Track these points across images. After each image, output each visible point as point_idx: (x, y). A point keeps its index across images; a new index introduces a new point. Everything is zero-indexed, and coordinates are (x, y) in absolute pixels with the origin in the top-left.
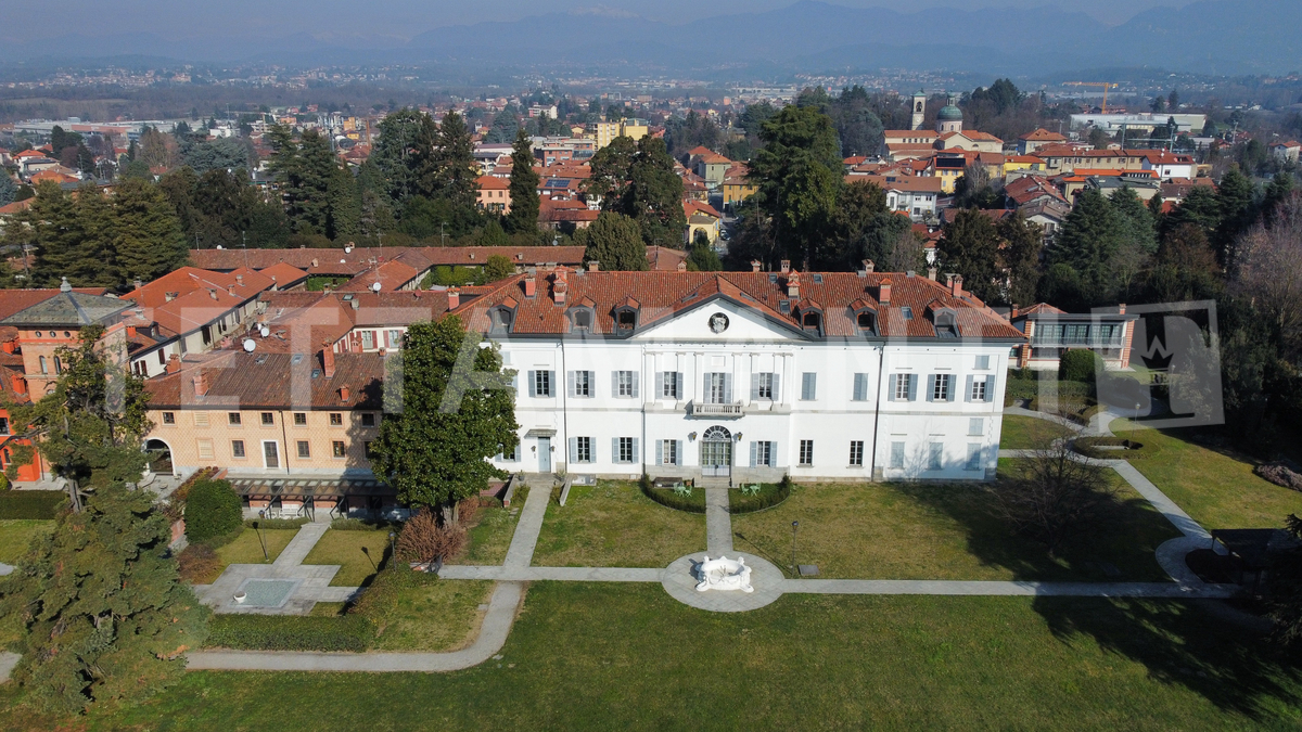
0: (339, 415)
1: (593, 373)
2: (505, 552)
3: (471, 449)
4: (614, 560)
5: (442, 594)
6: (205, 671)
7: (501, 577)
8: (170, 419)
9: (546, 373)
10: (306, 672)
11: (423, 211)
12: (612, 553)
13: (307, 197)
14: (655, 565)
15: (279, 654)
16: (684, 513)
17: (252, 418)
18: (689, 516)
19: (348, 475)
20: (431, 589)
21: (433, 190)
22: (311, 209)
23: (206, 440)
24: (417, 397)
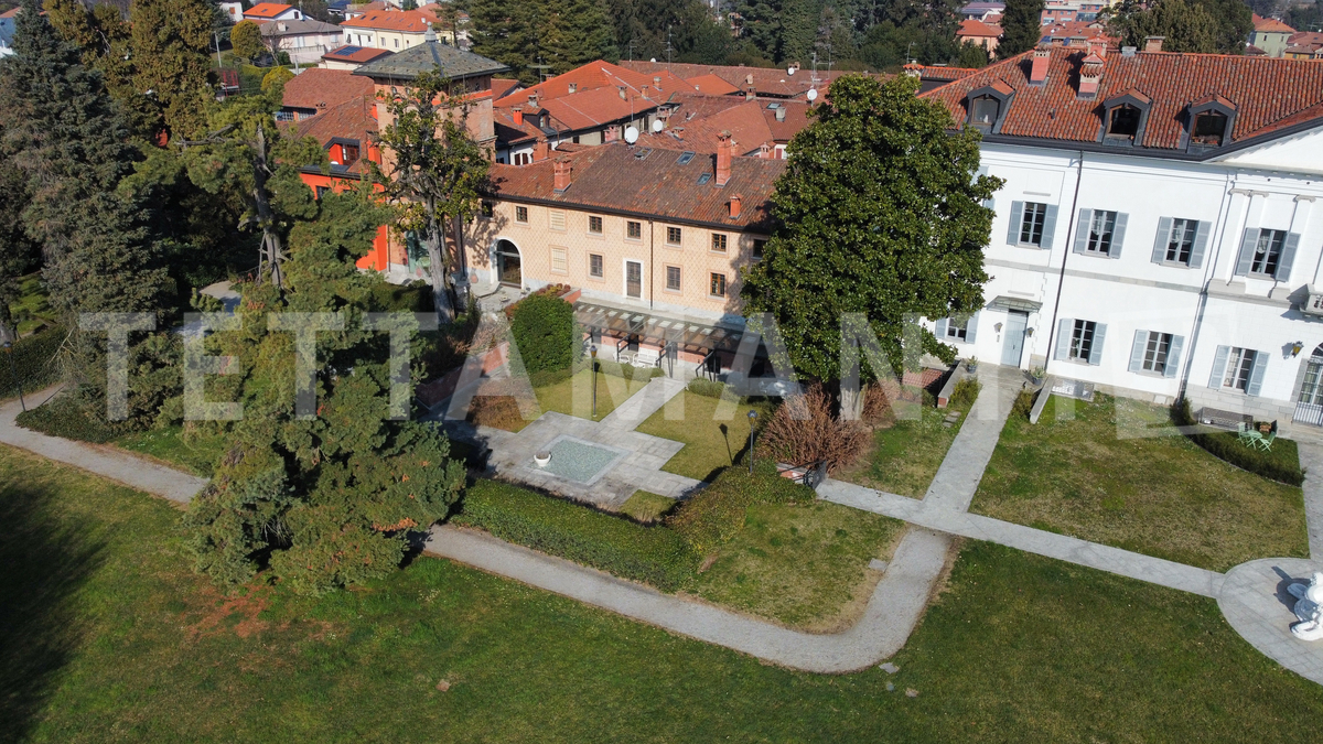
0: (724, 237)
1: (1125, 217)
2: (928, 479)
3: (902, 300)
4: (1122, 534)
5: (816, 525)
6: (446, 559)
7: (918, 519)
8: (523, 215)
9: (1043, 207)
10: (577, 603)
11: (889, 39)
12: (1117, 522)
13: (759, 17)
14: (1201, 562)
15: (551, 562)
16: (1258, 479)
17: (615, 225)
18: (1269, 486)
19: (725, 323)
20: (800, 511)
21: (905, 19)
22: (761, 32)
23: (560, 249)
24: (826, 200)
